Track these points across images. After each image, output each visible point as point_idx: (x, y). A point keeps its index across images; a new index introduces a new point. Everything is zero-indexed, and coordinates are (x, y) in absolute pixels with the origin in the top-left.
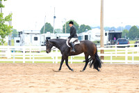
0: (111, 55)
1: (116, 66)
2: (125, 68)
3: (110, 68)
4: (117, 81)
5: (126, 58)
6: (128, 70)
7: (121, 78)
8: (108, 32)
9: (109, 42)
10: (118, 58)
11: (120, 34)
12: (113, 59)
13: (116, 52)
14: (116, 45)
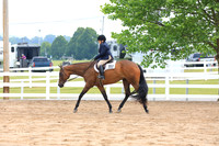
0: (22, 85)
1: (30, 103)
2: (45, 107)
3: (20, 107)
4: (32, 129)
5: (48, 90)
6: (50, 110)
7: (38, 123)
8: (15, 46)
9: (19, 63)
10: (34, 90)
11: (37, 49)
12: (25, 92)
13: (30, 80)
14: (30, 69)
